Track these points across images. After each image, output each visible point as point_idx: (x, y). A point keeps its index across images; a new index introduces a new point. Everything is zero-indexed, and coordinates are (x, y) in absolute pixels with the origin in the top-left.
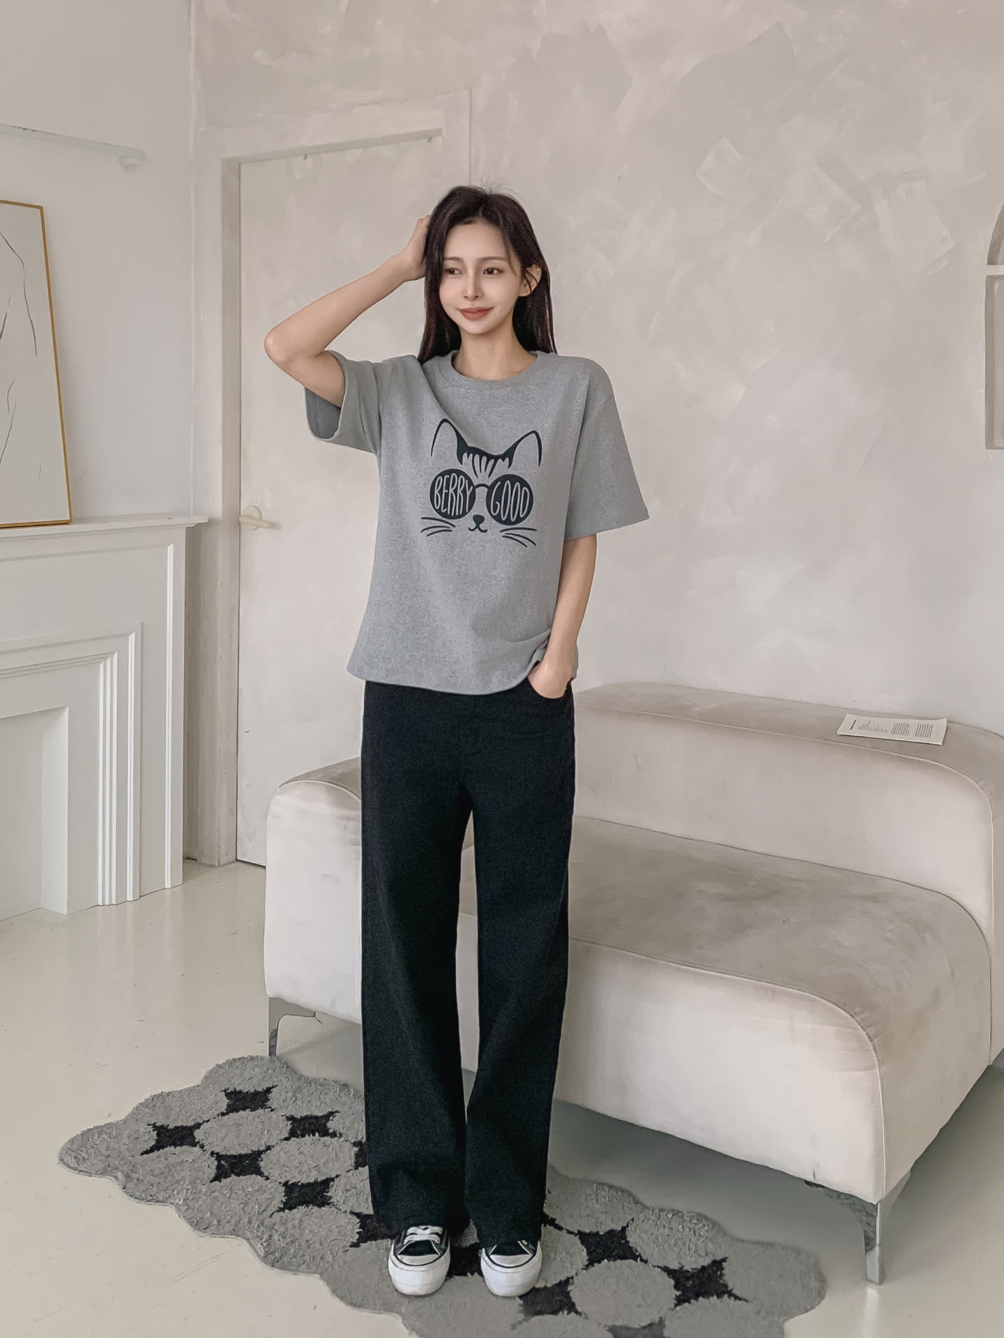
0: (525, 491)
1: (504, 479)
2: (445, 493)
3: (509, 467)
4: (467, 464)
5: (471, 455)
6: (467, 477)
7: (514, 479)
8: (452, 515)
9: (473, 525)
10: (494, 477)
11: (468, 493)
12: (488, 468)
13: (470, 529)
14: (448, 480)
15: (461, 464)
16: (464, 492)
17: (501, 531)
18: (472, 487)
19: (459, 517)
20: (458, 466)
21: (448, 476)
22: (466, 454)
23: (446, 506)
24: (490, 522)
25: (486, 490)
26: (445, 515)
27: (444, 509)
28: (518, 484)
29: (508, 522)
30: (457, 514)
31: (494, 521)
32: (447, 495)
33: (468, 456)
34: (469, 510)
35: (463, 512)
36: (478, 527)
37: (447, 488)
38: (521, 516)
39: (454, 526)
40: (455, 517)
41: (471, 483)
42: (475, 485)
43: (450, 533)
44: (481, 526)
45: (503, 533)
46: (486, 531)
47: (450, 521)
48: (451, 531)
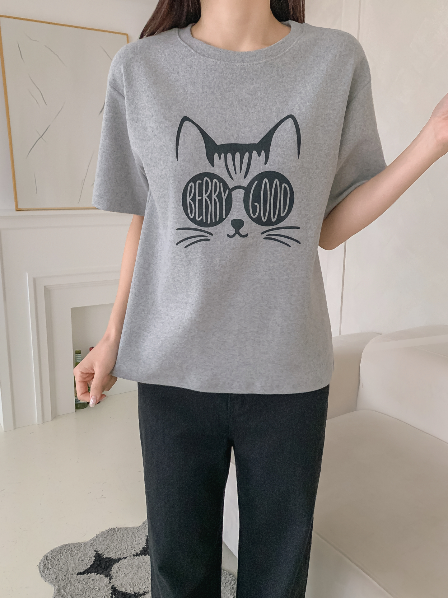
0: (285, 187)
1: (260, 177)
2: (199, 200)
3: (265, 164)
4: (219, 167)
5: (223, 155)
6: (221, 180)
7: (272, 175)
8: (209, 223)
9: (232, 231)
10: (250, 177)
11: (224, 197)
12: (243, 168)
13: (228, 236)
14: (201, 185)
15: (213, 166)
16: (219, 196)
17: (262, 233)
18: (228, 191)
19: (217, 223)
20: (209, 169)
21: (200, 182)
22: (216, 155)
23: (201, 214)
24: (249, 226)
25: (243, 191)
26: (201, 223)
27: (199, 218)
28: (276, 181)
29: (269, 223)
30: (214, 221)
31: (254, 224)
32: (201, 201)
33: (220, 158)
34: (226, 216)
35: (219, 218)
36: (237, 232)
37: (201, 194)
38: (282, 215)
39: (212, 235)
40: (213, 224)
41: (226, 186)
42: (231, 187)
43: (208, 242)
44: (242, 231)
45: (265, 235)
46: (247, 235)
47: (206, 229)
48: (209, 240)
